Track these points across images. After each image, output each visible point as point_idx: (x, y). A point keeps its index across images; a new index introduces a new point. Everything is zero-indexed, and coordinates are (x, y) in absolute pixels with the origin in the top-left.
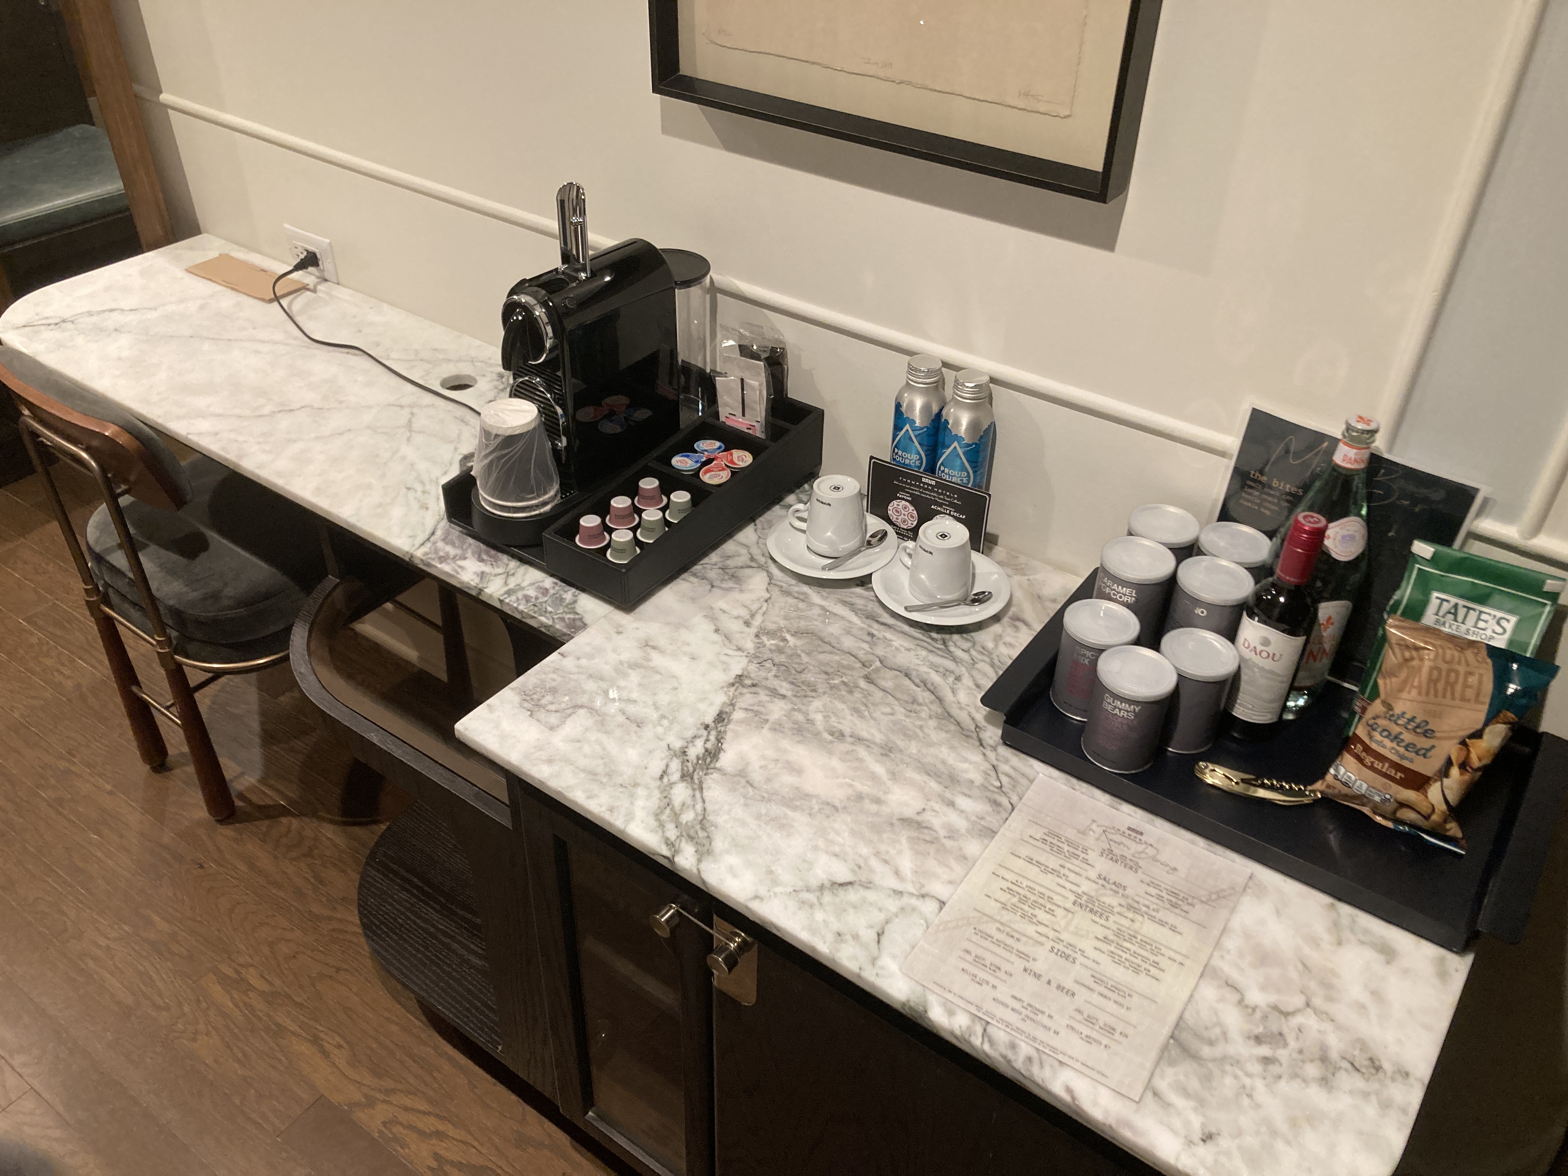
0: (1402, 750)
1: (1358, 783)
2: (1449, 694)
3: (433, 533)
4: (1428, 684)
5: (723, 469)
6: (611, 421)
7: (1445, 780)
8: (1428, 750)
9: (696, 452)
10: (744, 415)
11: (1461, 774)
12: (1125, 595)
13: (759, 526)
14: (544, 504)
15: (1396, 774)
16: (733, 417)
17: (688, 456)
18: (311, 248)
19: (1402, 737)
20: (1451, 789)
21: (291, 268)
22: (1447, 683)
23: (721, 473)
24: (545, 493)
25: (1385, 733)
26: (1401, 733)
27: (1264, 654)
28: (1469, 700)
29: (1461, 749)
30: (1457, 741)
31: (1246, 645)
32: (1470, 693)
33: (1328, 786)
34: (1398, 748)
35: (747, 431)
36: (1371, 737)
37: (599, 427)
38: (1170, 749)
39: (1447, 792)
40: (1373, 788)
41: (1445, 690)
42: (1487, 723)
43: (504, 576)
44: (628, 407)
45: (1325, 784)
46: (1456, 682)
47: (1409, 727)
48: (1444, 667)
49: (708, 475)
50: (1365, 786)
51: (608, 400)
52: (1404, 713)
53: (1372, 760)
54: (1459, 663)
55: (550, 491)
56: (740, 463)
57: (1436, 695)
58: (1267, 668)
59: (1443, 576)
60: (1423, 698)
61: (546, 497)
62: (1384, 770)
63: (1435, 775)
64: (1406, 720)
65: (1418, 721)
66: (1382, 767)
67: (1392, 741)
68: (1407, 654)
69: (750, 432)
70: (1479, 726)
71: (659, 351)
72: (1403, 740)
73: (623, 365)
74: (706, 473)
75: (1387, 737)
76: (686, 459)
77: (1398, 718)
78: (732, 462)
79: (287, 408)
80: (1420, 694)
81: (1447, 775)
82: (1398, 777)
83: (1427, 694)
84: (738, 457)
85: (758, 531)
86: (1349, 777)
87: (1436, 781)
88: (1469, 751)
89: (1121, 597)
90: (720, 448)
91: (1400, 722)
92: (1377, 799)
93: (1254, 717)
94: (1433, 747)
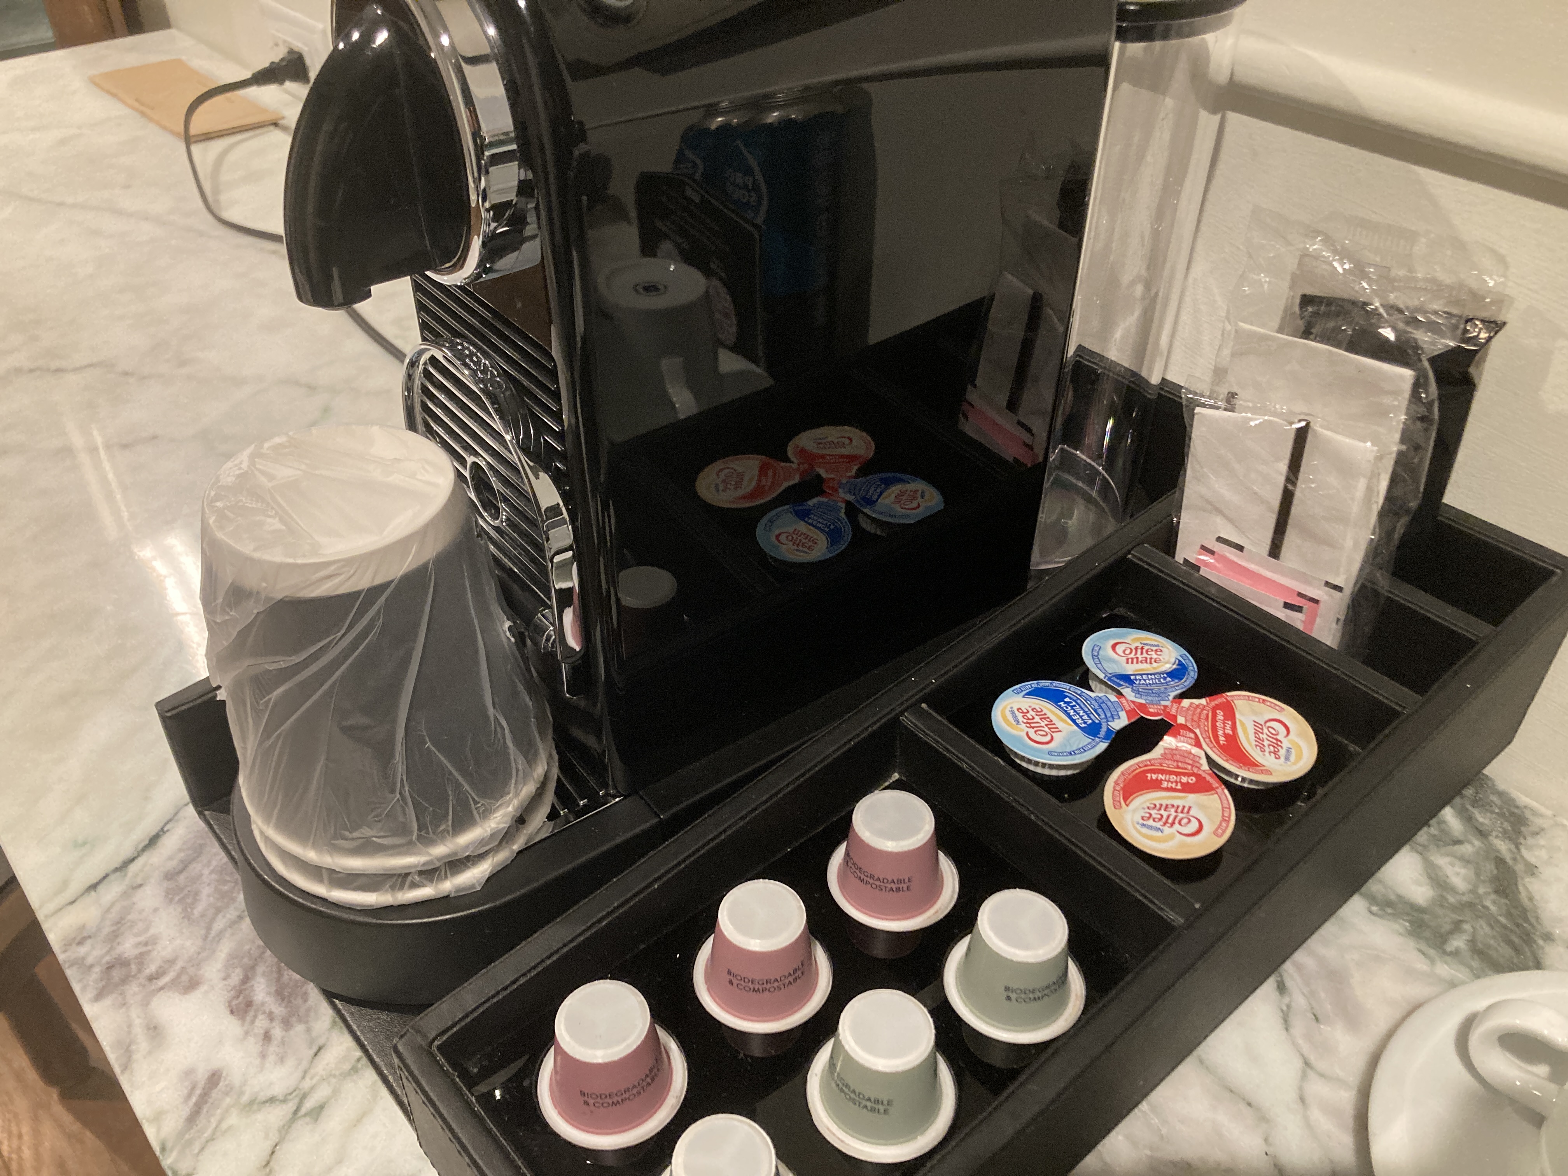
3: (153, 841)
5: (1200, 787)
6: (803, 515)
9: (1084, 680)
10: (1275, 551)
13: (1299, 1000)
14: (456, 864)
16: (1230, 553)
17: (1056, 697)
18: (299, 46)
21: (247, 75)
23: (1191, 799)
24: (463, 821)
35: (1282, 614)
37: (759, 532)
43: (276, 1115)
44: (867, 469)
49: (1143, 801)
51: (807, 440)
55: (486, 813)
56: (1266, 759)
61: (467, 839)
69: (1297, 620)
71: (992, 298)
73: (877, 334)
74: (1130, 790)
76: (1047, 707)
78: (1232, 748)
79: (55, 364)
84: (1258, 728)
85: (1299, 1026)
90: (1177, 674)
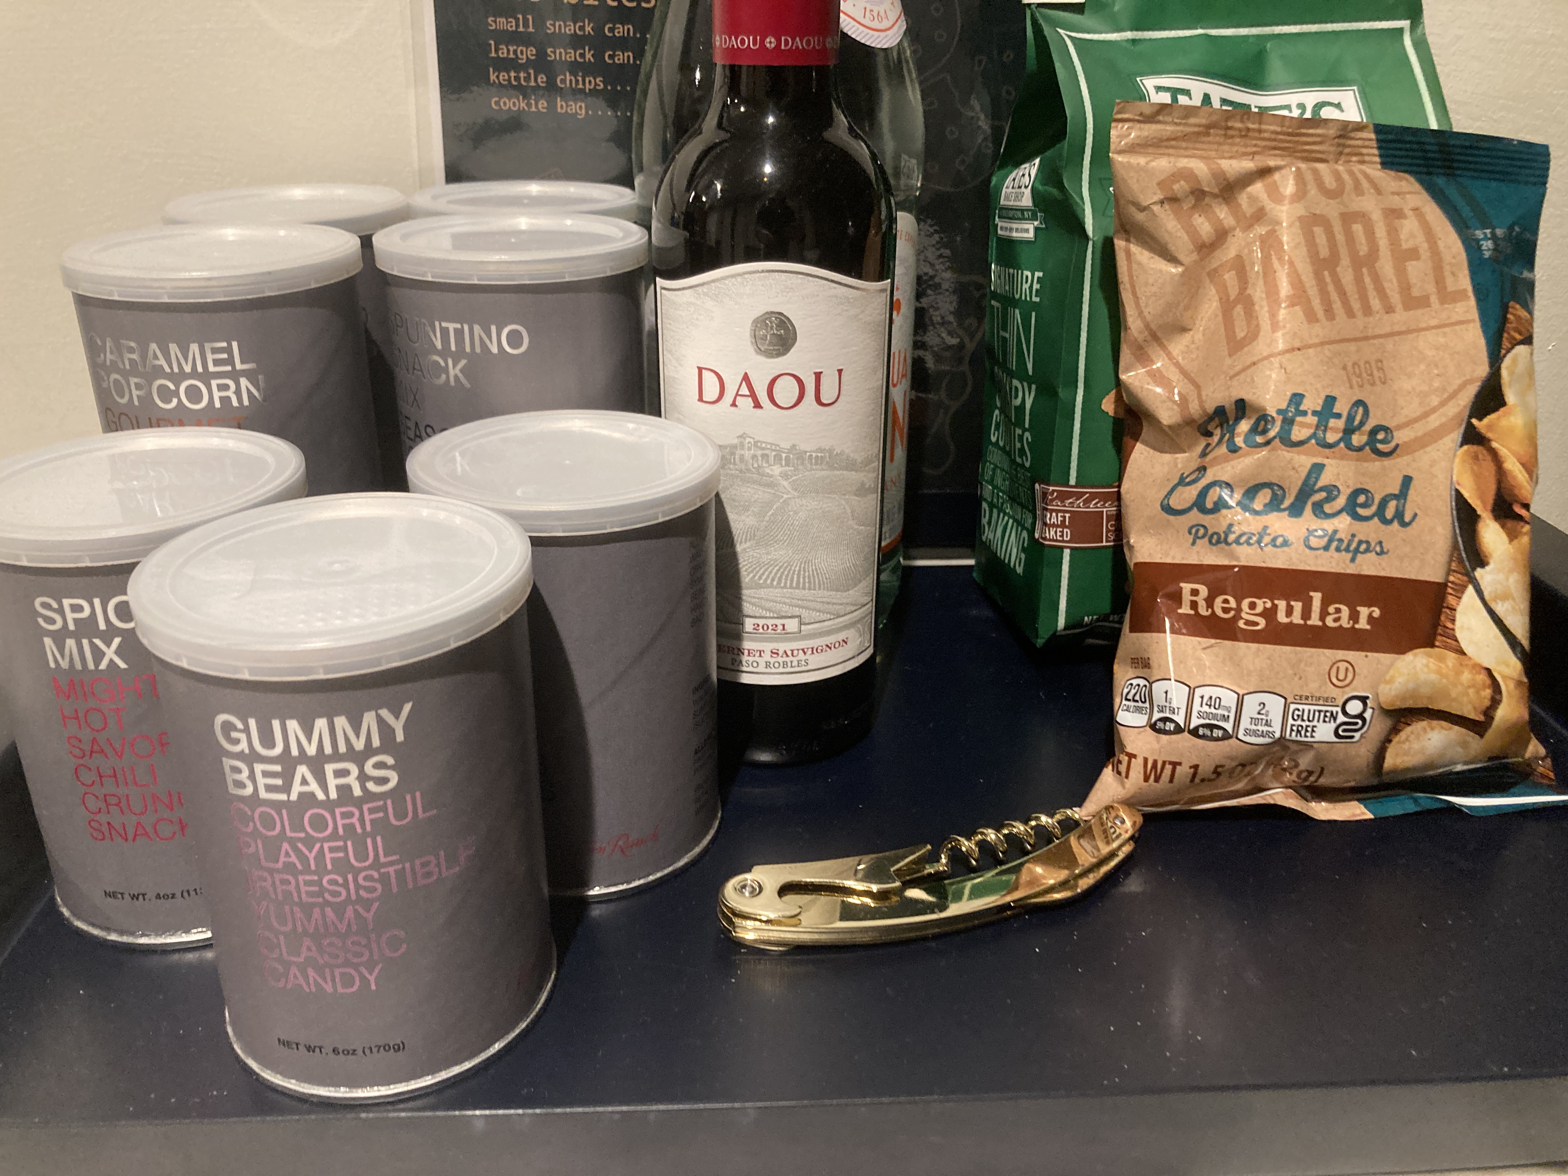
0: (1343, 524)
1: (1251, 705)
2: (1375, 303)
4: (1318, 275)
7: (1479, 573)
8: (1403, 494)
11: (1512, 536)
12: (206, 377)
15: (1354, 616)
19: (1325, 480)
20: (1505, 597)
22: (1358, 263)
25: (1263, 498)
26: (1318, 469)
27: (786, 391)
28: (1423, 302)
29: (1476, 458)
30: (1457, 435)
31: (711, 389)
32: (1417, 270)
33: (1153, 771)
34: (1329, 525)
36: (1219, 540)
38: (596, 891)
39: (1500, 609)
40: (1302, 699)
41: (1359, 280)
42: (1496, 358)
45: (1137, 767)
46: (1374, 252)
47: (1331, 438)
48: (1331, 209)
50: (1275, 704)
52: (1297, 399)
53: (1261, 604)
54: (1358, 189)
57: (1350, 314)
58: (808, 446)
59: (1134, 41)
60: (1320, 331)
62: (1315, 620)
63: (1449, 571)
64: (1312, 420)
65: (1342, 407)
66: (1306, 614)
67: (1296, 510)
68: (1204, 226)
70: (1483, 370)
72: (1331, 491)
75: (1274, 504)
77: (1289, 422)
80: (1311, 317)
81: (1478, 559)
82: (1363, 624)
83: (1330, 313)
86: (1212, 702)
87: (1460, 590)
88: (1495, 455)
89: (194, 394)
91: (1298, 433)
92: (1324, 732)
93: (815, 660)
94: (1407, 481)
